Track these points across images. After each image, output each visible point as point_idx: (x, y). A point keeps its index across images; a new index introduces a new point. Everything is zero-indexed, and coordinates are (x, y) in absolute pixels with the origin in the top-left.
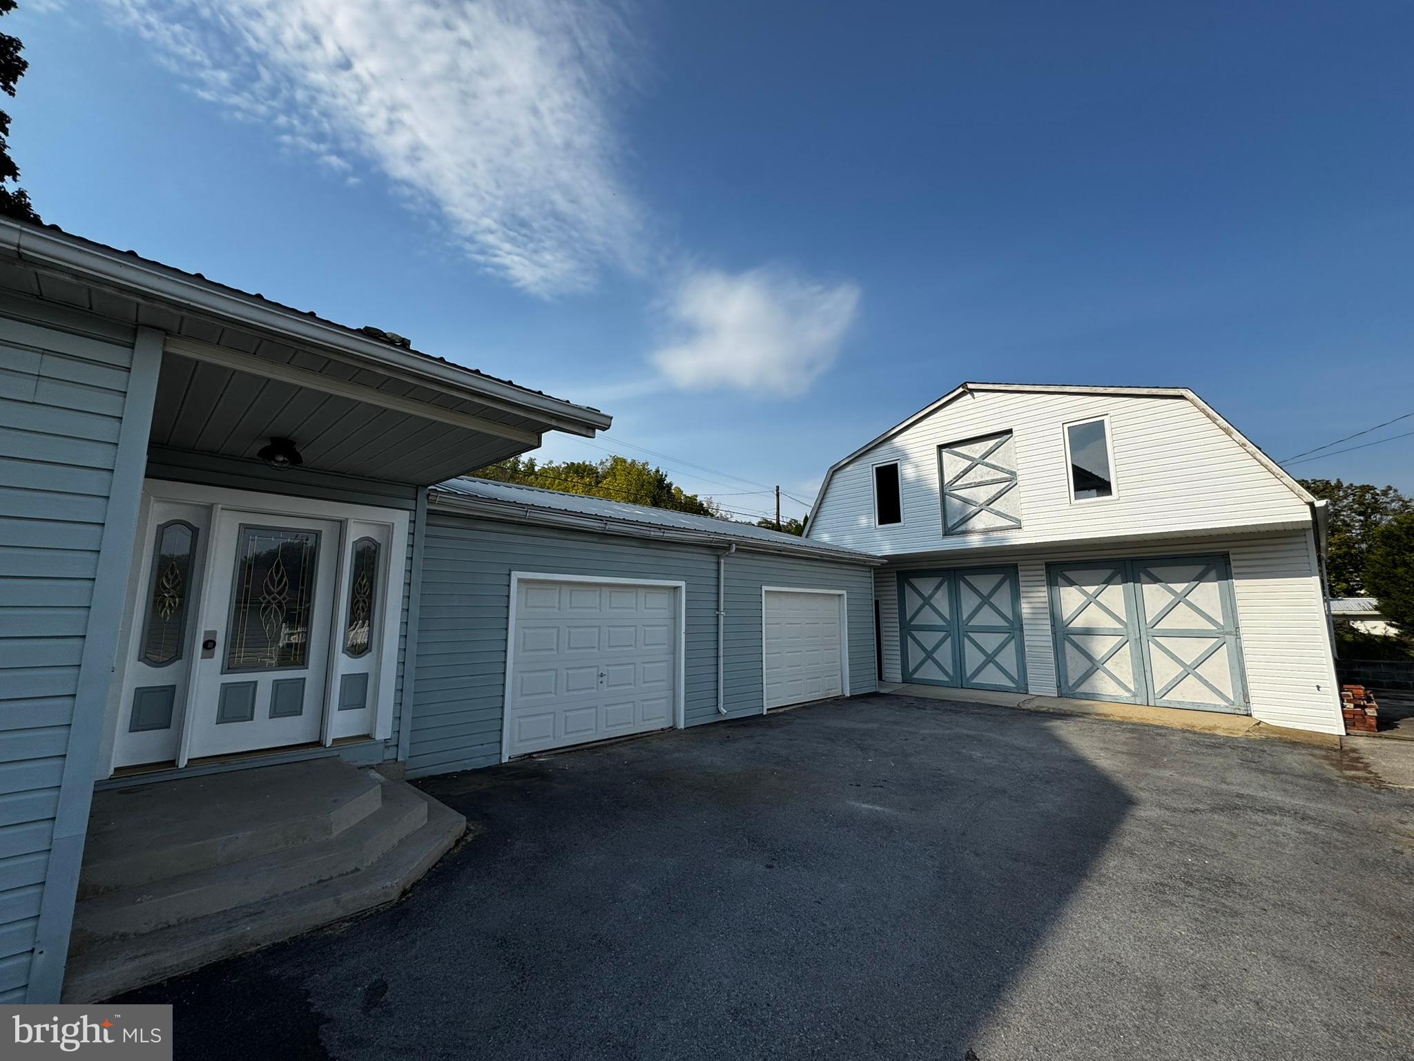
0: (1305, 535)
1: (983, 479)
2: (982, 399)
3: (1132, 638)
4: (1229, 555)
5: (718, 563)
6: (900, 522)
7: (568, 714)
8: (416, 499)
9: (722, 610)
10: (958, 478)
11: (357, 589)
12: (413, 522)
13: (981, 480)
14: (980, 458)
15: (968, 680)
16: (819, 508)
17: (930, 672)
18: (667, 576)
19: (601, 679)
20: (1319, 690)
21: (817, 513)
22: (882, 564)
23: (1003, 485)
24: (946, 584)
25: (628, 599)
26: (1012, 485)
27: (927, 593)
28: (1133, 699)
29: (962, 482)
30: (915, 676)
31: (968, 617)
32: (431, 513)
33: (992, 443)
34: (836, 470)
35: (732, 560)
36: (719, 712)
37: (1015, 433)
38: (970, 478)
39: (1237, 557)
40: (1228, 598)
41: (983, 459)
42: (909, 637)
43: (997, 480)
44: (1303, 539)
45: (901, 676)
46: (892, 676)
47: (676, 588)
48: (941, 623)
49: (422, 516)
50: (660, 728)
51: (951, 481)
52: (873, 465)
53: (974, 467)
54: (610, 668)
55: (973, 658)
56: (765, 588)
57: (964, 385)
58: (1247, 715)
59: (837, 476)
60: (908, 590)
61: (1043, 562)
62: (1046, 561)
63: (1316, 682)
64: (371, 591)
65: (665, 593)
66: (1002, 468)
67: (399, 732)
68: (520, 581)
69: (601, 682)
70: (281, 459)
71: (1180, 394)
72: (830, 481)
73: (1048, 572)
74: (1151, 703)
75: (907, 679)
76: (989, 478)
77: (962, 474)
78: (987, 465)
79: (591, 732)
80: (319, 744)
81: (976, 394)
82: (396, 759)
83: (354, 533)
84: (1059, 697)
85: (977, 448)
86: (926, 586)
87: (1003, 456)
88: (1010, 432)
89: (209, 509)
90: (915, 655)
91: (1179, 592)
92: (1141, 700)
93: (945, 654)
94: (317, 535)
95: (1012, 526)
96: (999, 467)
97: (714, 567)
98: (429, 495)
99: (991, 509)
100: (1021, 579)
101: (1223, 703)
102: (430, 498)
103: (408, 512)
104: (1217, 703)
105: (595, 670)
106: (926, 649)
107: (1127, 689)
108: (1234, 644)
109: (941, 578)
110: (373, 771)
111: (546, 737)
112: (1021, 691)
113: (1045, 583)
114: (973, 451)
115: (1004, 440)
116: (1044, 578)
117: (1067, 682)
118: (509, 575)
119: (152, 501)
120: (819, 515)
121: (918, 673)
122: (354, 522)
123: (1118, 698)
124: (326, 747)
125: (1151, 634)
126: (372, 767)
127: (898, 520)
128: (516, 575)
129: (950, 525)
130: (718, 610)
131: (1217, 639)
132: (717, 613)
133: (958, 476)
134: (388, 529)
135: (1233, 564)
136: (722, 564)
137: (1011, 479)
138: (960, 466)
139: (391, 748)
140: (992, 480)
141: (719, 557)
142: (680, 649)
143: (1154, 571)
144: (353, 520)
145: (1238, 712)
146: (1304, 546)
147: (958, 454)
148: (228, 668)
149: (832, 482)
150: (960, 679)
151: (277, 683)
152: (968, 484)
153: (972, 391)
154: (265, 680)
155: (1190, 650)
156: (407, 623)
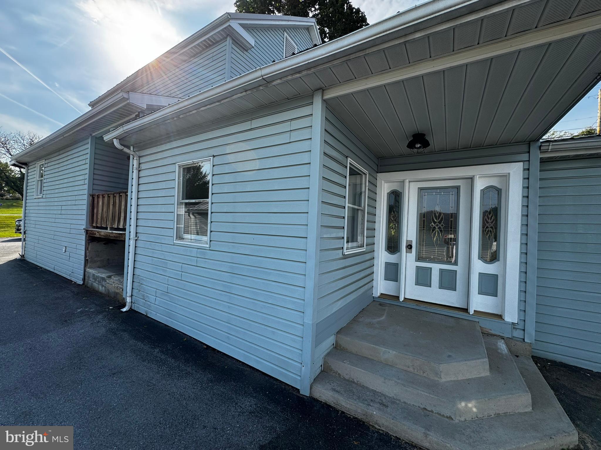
8: (529, 152)
11: (486, 219)
12: (527, 169)
32: (543, 161)
49: (536, 164)
64: (496, 221)
67: (524, 320)
70: (419, 145)
80: (466, 310)
82: (524, 339)
83: (480, 185)
89: (403, 182)
94: (457, 188)
98: (540, 146)
102: (542, 148)
103: (522, 163)
110: (503, 341)
119: (383, 183)
122: (479, 177)
124: (470, 314)
126: (503, 338)
134: (506, 177)
139: (518, 330)
144: (478, 176)
148: (419, 259)
151: (442, 271)
154: (436, 268)
156: (527, 244)
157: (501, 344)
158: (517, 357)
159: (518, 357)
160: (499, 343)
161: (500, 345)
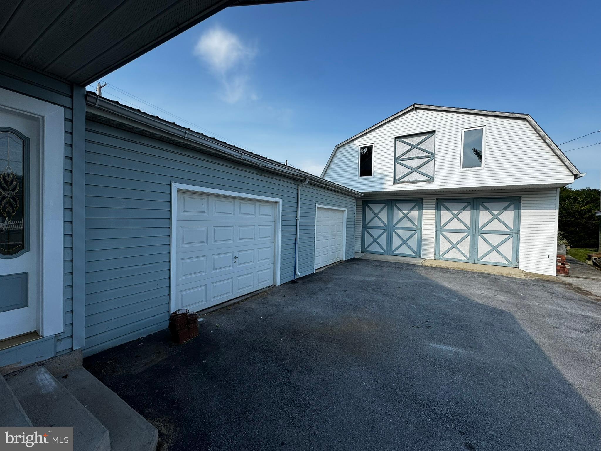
0: (556, 190)
1: (416, 156)
2: (421, 114)
3: (471, 234)
4: (521, 198)
5: (298, 189)
6: (371, 175)
7: (215, 285)
8: (72, 97)
9: (299, 217)
10: (403, 154)
11: (1, 185)
12: (69, 120)
13: (415, 156)
14: (416, 145)
15: (393, 252)
16: (328, 167)
17: (375, 248)
18: (273, 195)
19: (234, 260)
20: (549, 257)
21: (327, 169)
22: (361, 196)
23: (426, 159)
24: (387, 207)
25: (249, 208)
26: (431, 159)
27: (376, 212)
28: (468, 260)
29: (405, 157)
30: (367, 250)
31: (396, 223)
32: (90, 118)
33: (423, 137)
34: (339, 147)
35: (304, 189)
36: (295, 273)
37: (436, 133)
38: (410, 155)
39: (525, 199)
40: (517, 217)
41: (418, 146)
42: (366, 231)
43: (424, 156)
44: (555, 192)
45: (360, 250)
46: (357, 249)
47: (276, 203)
48: (383, 226)
49: (81, 118)
50: (267, 286)
51: (400, 156)
52: (359, 145)
53: (412, 150)
54: (240, 253)
55: (396, 242)
56: (317, 205)
57: (414, 105)
58: (516, 268)
59: (340, 150)
60: (367, 209)
61: (435, 198)
62: (437, 198)
63: (548, 254)
64: (22, 188)
65: (270, 206)
66: (427, 151)
67: (72, 324)
68: (179, 191)
69: (235, 262)
71: (524, 118)
72: (336, 152)
73: (437, 203)
74: (476, 262)
75: (363, 251)
76: (420, 155)
77: (406, 153)
78: (420, 149)
79: (229, 294)
81: (418, 111)
82: (72, 348)
84: (434, 259)
85: (415, 140)
86: (376, 208)
87: (428, 145)
88: (434, 132)
90: (368, 240)
91: (496, 214)
92: (471, 261)
93: (383, 240)
95: (428, 180)
96: (426, 150)
97: (296, 191)
98: (86, 97)
99: (419, 171)
100: (423, 206)
101: (507, 263)
102: (88, 99)
103: (63, 108)
104: (504, 263)
105: (230, 254)
106: (374, 237)
107: (465, 256)
108: (516, 237)
109: (385, 204)
110: (43, 370)
111: (201, 301)
112: (417, 257)
113: (435, 208)
114: (412, 141)
115: (430, 136)
116: (435, 206)
117: (439, 253)
118: (170, 185)
120: (328, 170)
121: (369, 248)
123: (461, 260)
125: (480, 233)
126: (41, 364)
127: (371, 174)
128: (176, 186)
129: (397, 178)
130: (297, 217)
131: (509, 235)
132: (297, 219)
133: (404, 153)
134: (39, 122)
135: (522, 202)
136: (300, 190)
137: (432, 156)
138: (405, 148)
139: (64, 341)
140: (421, 157)
141: (298, 186)
142: (278, 241)
143: (486, 204)
145: (513, 266)
146: (555, 195)
147: (405, 143)
149: (337, 153)
150: (389, 251)
152: (409, 158)
153: (417, 108)
155: (495, 240)
156: (72, 223)
157: (42, 377)
158: (66, 378)
159: (67, 376)
160: (38, 377)
161: (41, 380)
